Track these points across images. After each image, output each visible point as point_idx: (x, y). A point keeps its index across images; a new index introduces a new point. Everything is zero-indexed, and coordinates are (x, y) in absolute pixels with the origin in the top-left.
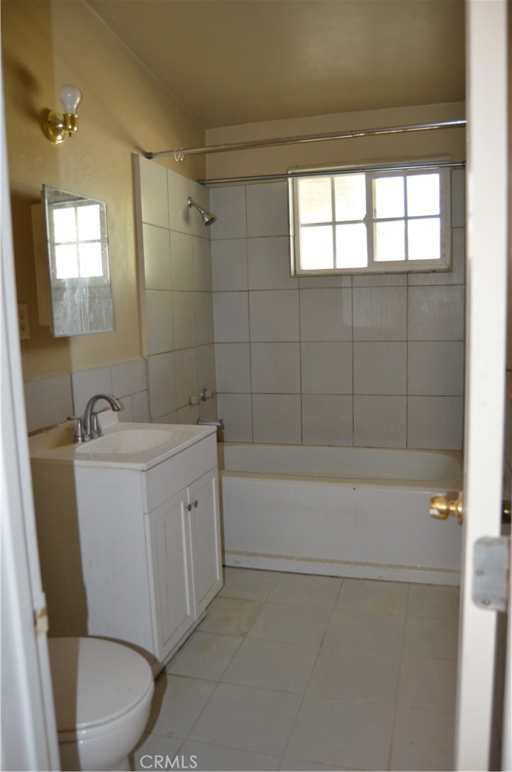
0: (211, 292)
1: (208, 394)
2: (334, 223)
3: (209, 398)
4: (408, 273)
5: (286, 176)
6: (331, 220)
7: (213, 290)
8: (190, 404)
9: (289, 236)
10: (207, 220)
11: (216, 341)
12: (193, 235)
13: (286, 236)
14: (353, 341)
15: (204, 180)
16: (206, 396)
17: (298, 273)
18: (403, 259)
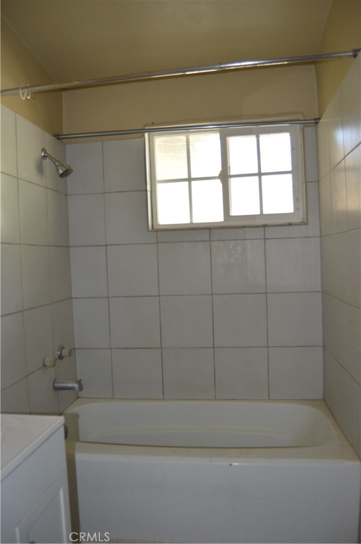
0: (68, 247)
1: (65, 352)
2: (190, 179)
3: (66, 356)
4: (265, 226)
5: (142, 131)
6: (187, 177)
7: (71, 245)
8: (45, 365)
9: (146, 190)
10: (61, 172)
11: (73, 297)
12: (47, 188)
13: (143, 191)
14: (212, 294)
15: (60, 135)
16: (63, 355)
17: (155, 227)
18: (259, 213)
